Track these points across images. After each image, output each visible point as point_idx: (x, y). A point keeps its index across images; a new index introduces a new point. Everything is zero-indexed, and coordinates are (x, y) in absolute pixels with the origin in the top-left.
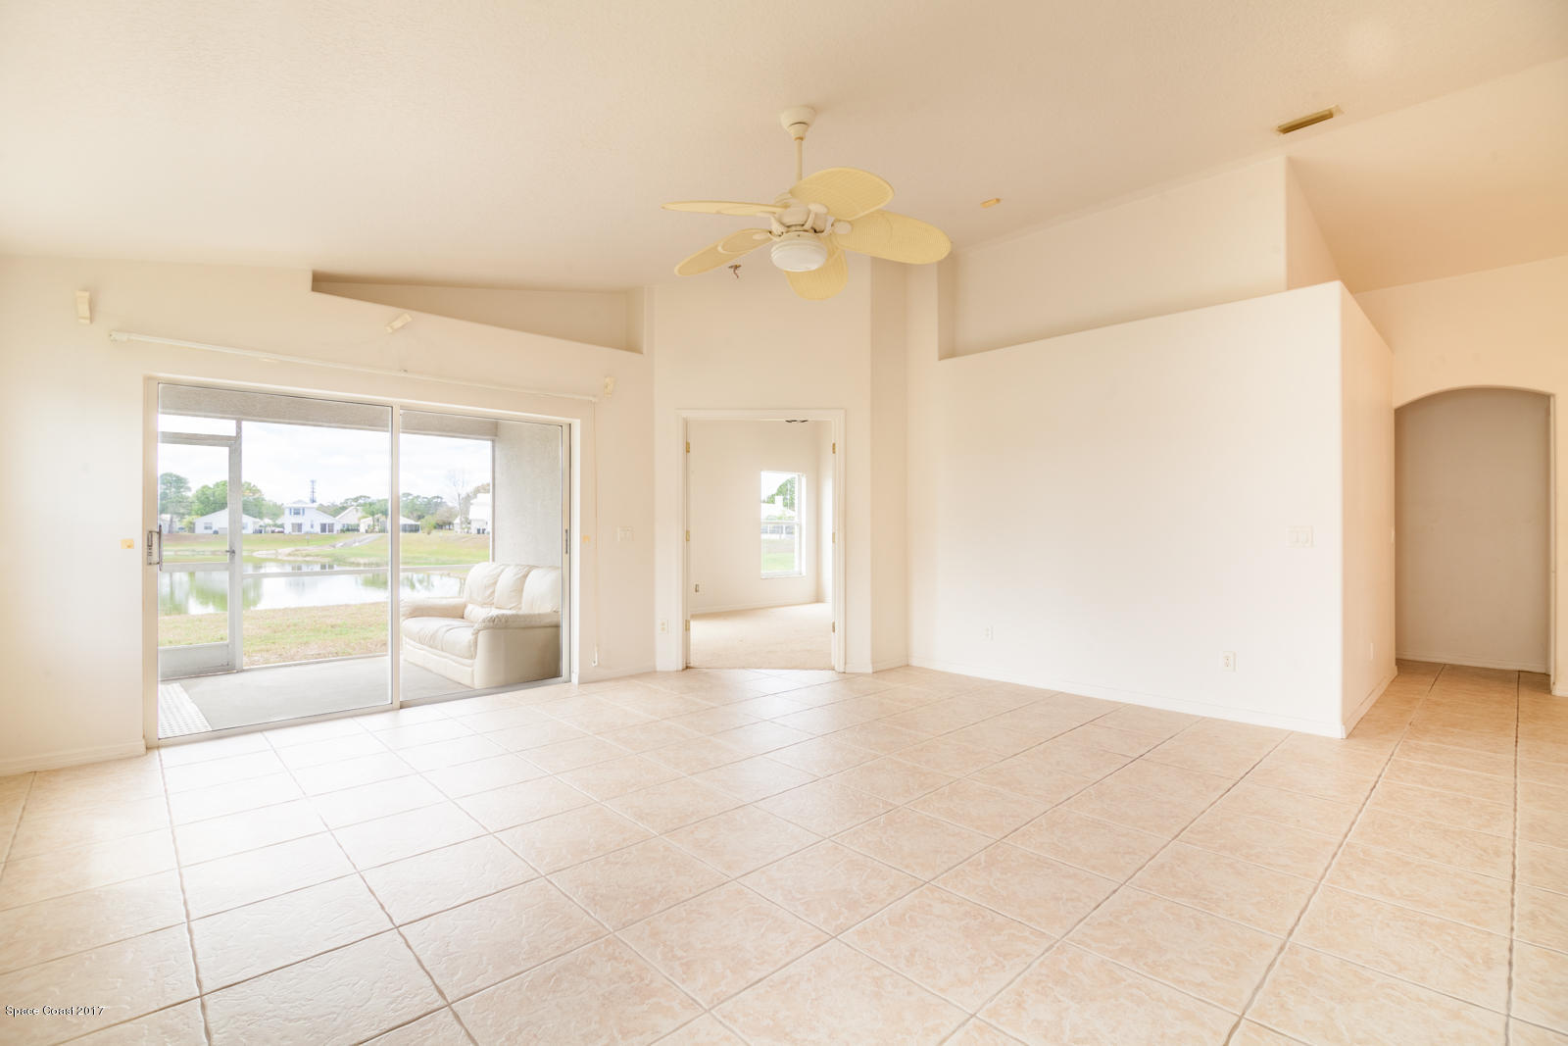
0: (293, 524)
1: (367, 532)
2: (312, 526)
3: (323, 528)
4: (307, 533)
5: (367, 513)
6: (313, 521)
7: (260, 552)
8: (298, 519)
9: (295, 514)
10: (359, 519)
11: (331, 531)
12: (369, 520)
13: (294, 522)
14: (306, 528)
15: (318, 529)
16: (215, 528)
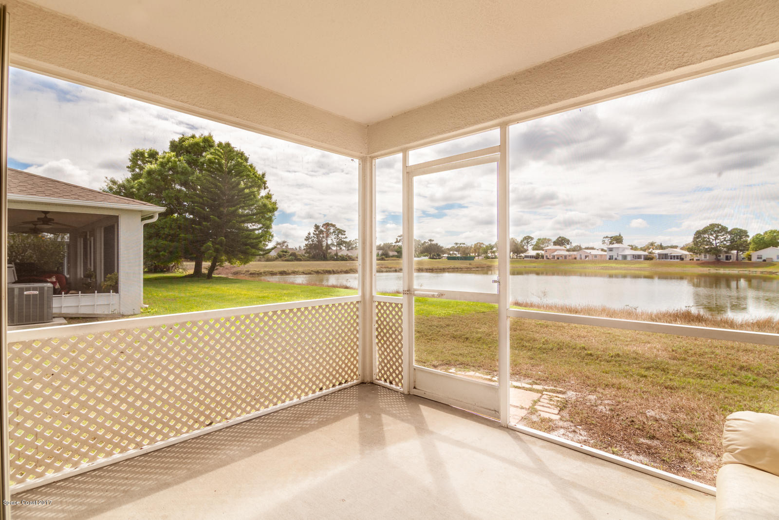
16: (763, 258)
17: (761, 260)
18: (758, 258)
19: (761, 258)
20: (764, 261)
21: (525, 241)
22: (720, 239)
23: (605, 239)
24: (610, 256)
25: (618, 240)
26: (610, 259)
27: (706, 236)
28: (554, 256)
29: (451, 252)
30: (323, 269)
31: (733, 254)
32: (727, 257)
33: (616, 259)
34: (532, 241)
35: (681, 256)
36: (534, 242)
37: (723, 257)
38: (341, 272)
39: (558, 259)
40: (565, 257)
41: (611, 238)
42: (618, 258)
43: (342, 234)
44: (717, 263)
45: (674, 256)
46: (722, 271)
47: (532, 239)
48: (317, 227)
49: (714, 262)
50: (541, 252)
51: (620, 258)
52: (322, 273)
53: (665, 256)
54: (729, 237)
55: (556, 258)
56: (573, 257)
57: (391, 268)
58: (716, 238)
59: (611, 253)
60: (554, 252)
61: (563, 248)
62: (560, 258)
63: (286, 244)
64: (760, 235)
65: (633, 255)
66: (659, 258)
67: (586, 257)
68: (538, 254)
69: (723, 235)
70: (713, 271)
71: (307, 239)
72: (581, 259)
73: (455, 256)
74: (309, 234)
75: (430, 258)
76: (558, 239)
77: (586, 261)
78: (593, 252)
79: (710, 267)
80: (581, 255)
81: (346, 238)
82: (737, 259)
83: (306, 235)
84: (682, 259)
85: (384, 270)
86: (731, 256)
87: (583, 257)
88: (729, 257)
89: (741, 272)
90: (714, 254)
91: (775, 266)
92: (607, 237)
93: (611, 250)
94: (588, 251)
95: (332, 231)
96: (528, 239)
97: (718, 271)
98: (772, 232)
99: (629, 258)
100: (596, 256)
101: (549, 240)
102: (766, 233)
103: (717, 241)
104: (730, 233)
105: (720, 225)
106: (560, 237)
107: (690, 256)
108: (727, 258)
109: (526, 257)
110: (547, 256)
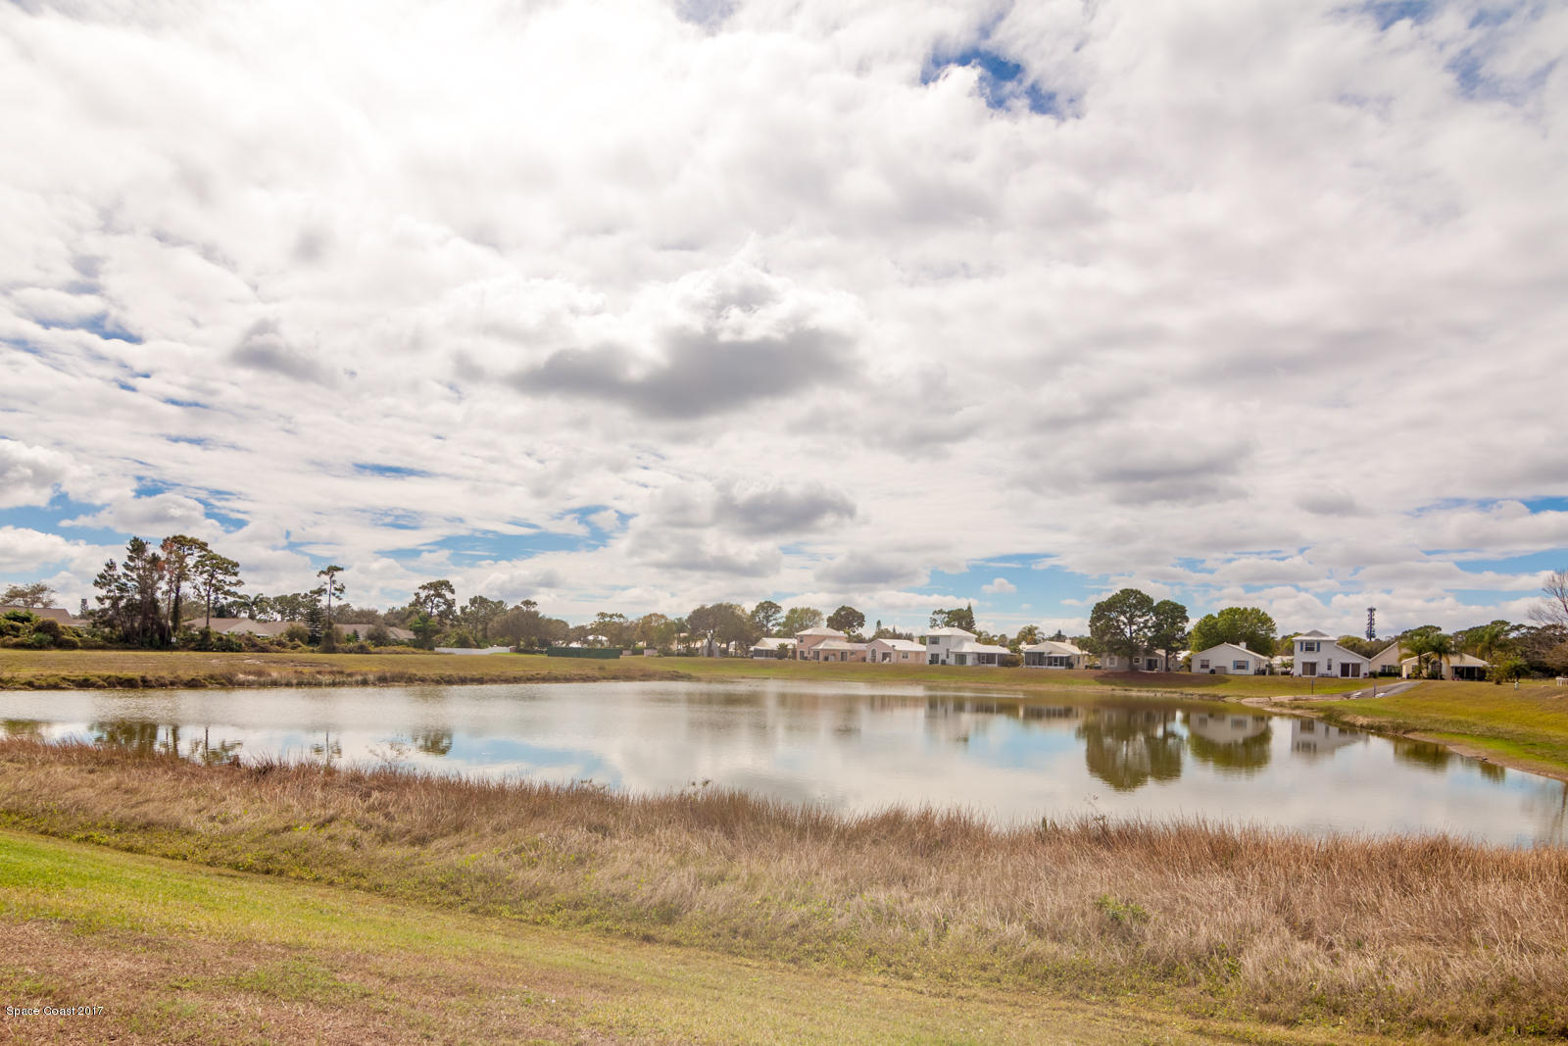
0: (1304, 664)
1: (1408, 677)
2: (1329, 668)
3: (1345, 669)
4: (1323, 676)
5: (1413, 650)
6: (1331, 660)
7: (1251, 699)
8: (1310, 658)
9: (1307, 649)
10: (1400, 660)
11: (1356, 674)
12: (1414, 661)
13: (1305, 661)
14: (1322, 669)
15: (1336, 670)
16: (1212, 667)
17: (1207, 671)
18: (1203, 666)
19: (1207, 666)
20: (1213, 672)
21: (762, 615)
22: (1138, 624)
23: (936, 617)
24: (932, 655)
25: (963, 619)
26: (931, 662)
27: (1114, 615)
28: (817, 653)
29: (591, 638)
30: (107, 673)
31: (1160, 656)
32: (1150, 661)
33: (944, 662)
34: (778, 615)
35: (1068, 658)
36: (782, 616)
37: (1142, 662)
38: (172, 684)
39: (826, 659)
40: (843, 654)
41: (949, 613)
42: (948, 661)
43: (226, 572)
44: (1132, 676)
45: (1056, 658)
46: (1135, 693)
47: (778, 609)
48: (138, 547)
49: (1126, 673)
50: (791, 643)
51: (952, 660)
52: (100, 687)
53: (1038, 658)
54: (1152, 619)
55: (821, 657)
56: (861, 656)
57: (350, 675)
58: (1131, 622)
59: (935, 649)
60: (819, 643)
61: (841, 633)
62: (831, 658)
63: (45, 597)
64: (1210, 617)
65: (979, 654)
66: (1028, 664)
67: (885, 656)
68: (783, 647)
69: (1144, 615)
70: (1119, 692)
71: (102, 581)
72: (874, 660)
73: (599, 646)
74: (111, 566)
75: (519, 651)
76: (838, 613)
77: (886, 666)
78: (902, 645)
79: (1116, 685)
80: (874, 651)
81: (239, 583)
82: (1168, 669)
83: (101, 569)
84: (1070, 665)
85: (327, 678)
86: (1156, 661)
87: (879, 657)
88: (1153, 663)
89: (1168, 695)
90: (1125, 654)
91: (1229, 683)
92: (941, 612)
93: (935, 640)
94: (889, 642)
95: (190, 561)
96: (768, 608)
97: (1127, 693)
98: (1232, 611)
99: (969, 661)
100: (905, 655)
101: (816, 614)
102: (1222, 614)
103: (1134, 627)
104: (1156, 611)
105: (1140, 593)
106: (843, 608)
107: (1086, 658)
108: (1151, 665)
109: (758, 653)
110: (802, 653)
